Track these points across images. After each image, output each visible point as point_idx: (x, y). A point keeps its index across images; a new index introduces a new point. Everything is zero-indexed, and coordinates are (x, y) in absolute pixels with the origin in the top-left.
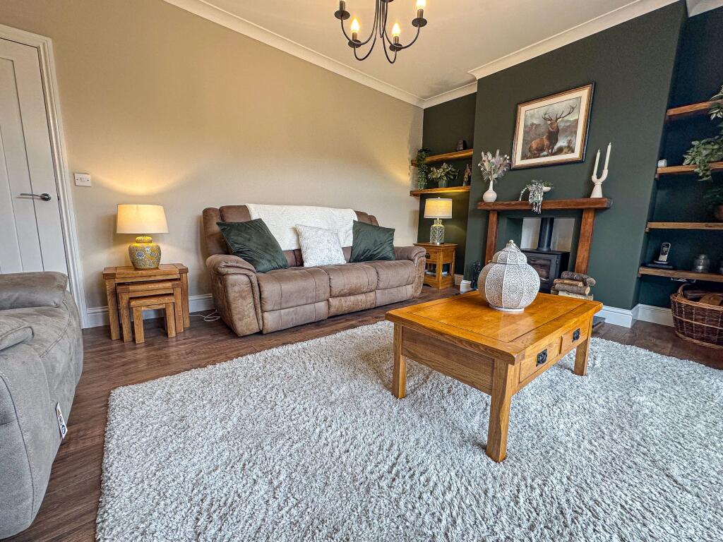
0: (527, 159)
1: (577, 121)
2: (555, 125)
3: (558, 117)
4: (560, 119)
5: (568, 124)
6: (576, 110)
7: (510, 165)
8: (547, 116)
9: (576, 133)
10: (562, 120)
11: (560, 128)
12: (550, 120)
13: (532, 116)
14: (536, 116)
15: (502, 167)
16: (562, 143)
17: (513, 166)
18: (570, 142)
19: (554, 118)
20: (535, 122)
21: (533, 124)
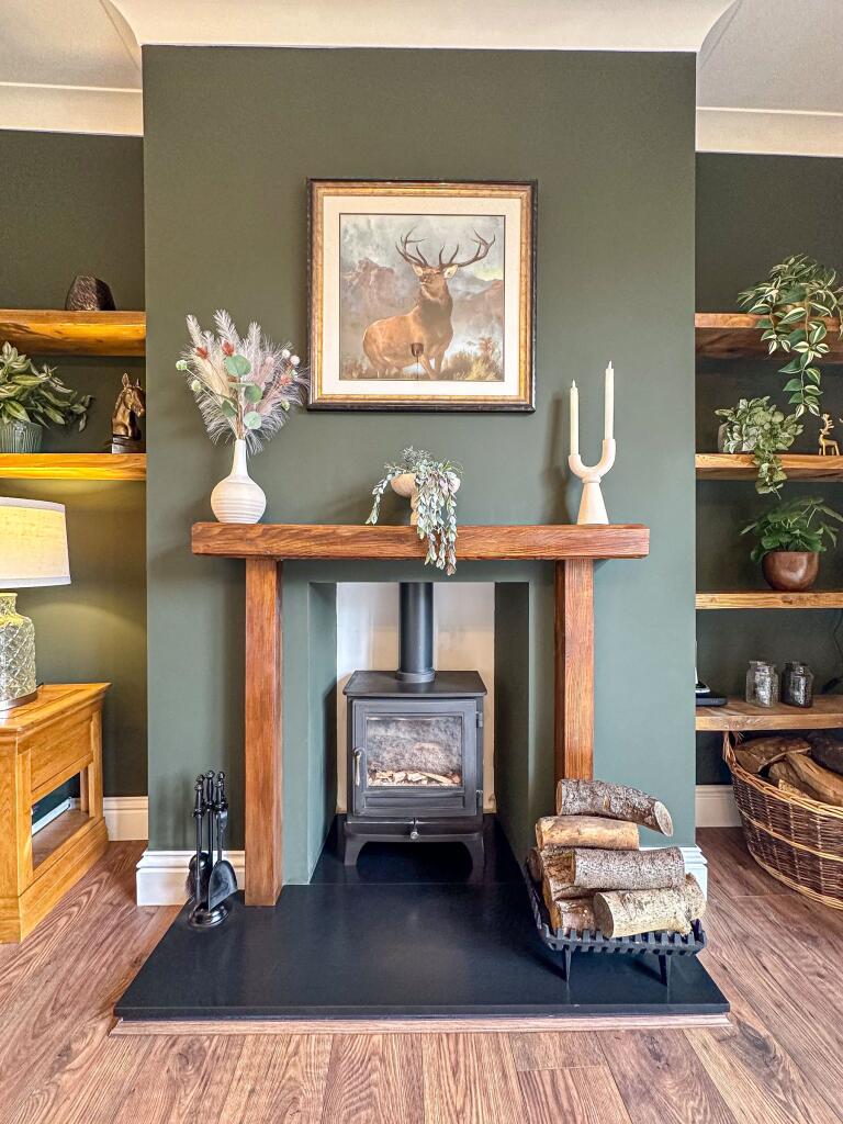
0: (361, 377)
1: (500, 286)
2: (437, 285)
3: (445, 260)
4: (452, 270)
5: (477, 290)
6: (494, 252)
7: (304, 390)
8: (410, 249)
9: (501, 320)
10: (458, 275)
11: (455, 297)
12: (424, 265)
13: (363, 237)
14: (377, 239)
15: (274, 392)
16: (463, 343)
17: (314, 398)
18: (487, 345)
19: (432, 261)
20: (375, 260)
21: (367, 266)
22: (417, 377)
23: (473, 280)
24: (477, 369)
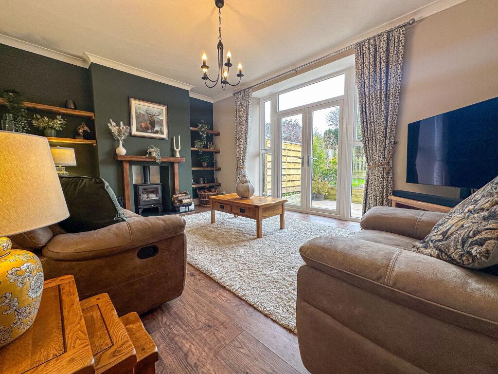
1: (162, 120)
2: (153, 118)
3: (154, 115)
8: (148, 112)
9: (163, 125)
12: (150, 115)
13: (139, 108)
14: (142, 109)
17: (132, 134)
18: (161, 129)
20: (141, 112)
22: (149, 132)
23: (158, 118)
24: (159, 132)
